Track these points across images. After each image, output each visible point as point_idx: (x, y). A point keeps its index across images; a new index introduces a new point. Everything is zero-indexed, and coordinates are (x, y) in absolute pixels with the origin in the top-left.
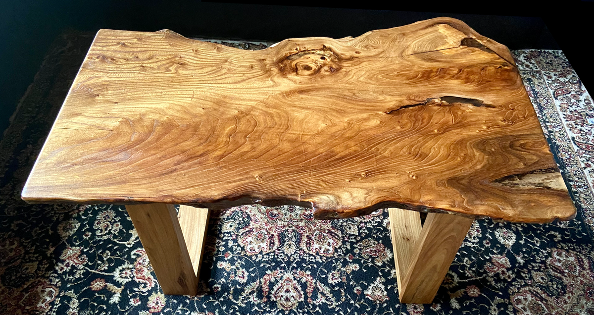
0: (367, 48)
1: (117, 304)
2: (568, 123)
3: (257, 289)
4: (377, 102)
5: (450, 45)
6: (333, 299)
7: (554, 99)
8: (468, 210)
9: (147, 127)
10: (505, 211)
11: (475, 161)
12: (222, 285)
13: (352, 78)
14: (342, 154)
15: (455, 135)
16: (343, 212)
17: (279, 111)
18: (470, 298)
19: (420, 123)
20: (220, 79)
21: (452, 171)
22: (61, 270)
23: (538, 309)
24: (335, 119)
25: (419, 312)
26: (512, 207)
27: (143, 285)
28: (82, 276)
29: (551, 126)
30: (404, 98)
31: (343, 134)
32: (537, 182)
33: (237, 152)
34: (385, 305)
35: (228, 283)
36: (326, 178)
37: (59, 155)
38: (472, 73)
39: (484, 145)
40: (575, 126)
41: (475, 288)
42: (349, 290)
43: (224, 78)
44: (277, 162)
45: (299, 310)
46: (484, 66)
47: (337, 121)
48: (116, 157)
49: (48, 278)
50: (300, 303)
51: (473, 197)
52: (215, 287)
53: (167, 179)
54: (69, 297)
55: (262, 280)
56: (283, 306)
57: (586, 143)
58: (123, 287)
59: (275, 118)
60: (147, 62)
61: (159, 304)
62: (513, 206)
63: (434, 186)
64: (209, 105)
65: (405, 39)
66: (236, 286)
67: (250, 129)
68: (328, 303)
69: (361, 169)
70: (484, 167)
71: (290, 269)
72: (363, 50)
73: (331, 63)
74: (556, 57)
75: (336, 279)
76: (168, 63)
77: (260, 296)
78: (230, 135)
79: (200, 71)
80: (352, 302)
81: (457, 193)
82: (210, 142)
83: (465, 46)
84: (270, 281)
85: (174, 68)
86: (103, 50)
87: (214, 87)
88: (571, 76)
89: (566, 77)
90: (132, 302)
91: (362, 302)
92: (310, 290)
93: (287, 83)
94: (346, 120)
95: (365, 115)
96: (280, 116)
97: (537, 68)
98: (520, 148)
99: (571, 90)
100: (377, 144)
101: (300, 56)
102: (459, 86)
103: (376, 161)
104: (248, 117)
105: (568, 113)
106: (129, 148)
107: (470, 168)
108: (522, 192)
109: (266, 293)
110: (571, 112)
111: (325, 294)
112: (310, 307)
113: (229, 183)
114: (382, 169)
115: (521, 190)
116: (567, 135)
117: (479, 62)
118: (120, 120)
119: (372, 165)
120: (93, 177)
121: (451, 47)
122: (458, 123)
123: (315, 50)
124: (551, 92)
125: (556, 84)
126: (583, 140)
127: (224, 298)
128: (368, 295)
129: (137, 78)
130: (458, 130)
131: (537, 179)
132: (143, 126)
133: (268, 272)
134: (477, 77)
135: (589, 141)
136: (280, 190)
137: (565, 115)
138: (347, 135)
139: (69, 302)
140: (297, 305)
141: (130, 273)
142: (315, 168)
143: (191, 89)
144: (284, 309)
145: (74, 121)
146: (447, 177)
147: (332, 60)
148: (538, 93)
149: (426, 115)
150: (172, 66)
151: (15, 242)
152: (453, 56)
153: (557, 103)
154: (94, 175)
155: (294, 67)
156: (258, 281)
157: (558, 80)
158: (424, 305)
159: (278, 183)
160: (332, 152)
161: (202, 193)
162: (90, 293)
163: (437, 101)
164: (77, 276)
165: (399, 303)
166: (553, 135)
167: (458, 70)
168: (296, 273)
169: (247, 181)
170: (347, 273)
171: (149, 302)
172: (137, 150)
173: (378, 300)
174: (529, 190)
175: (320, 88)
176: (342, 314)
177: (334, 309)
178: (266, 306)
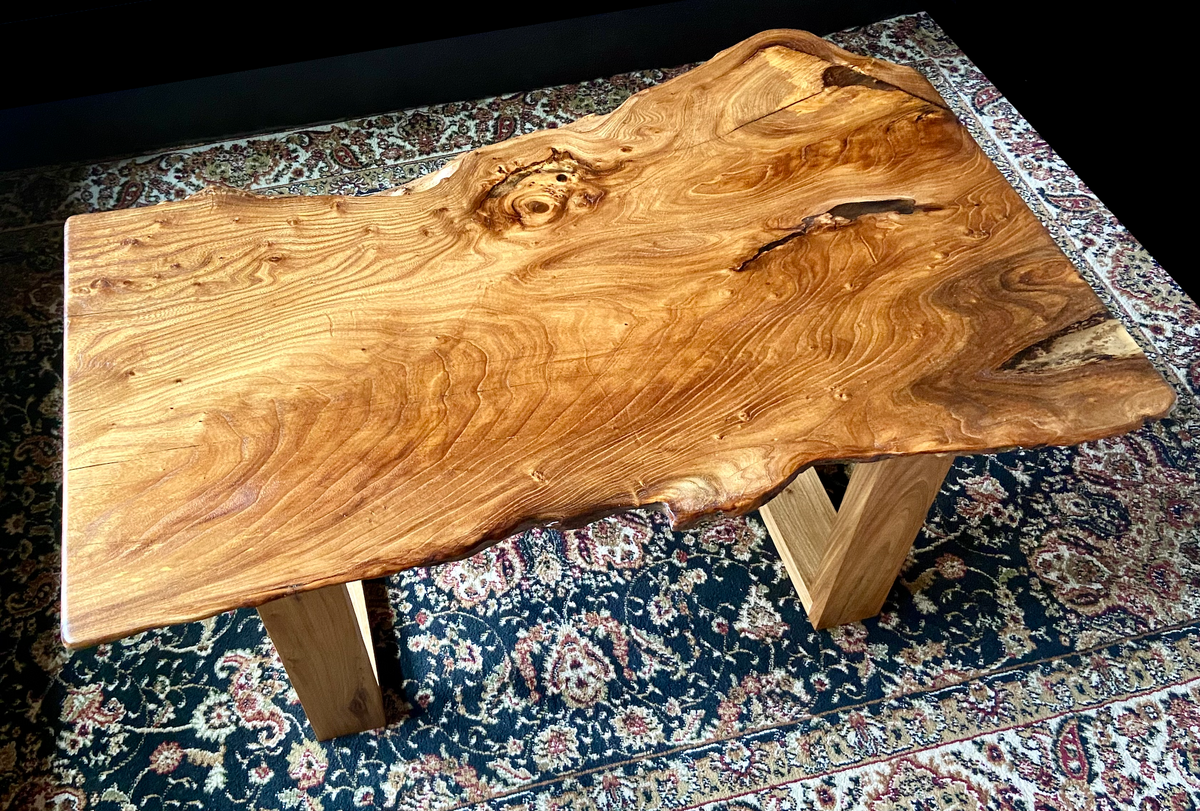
0: (642, 135)
1: (224, 790)
2: (1021, 159)
3: (510, 677)
4: (705, 250)
5: (804, 91)
6: (676, 658)
7: (977, 115)
8: (976, 442)
9: (264, 418)
10: (1045, 427)
11: (948, 335)
12: (434, 689)
13: (637, 208)
14: (683, 381)
15: (888, 287)
16: (734, 508)
17: (518, 318)
18: (951, 583)
19: (810, 275)
20: (371, 275)
21: (911, 367)
22: (73, 746)
23: (1090, 572)
24: (637, 306)
25: (859, 640)
26: (1055, 415)
27: (265, 733)
28: (125, 749)
30: (756, 230)
31: (668, 338)
32: (1080, 350)
33: (470, 430)
34: (786, 642)
35: (446, 680)
36: (671, 442)
37: (107, 529)
38: (870, 143)
39: (952, 295)
40: (1037, 163)
42: (702, 628)
43: (378, 271)
44: (560, 430)
45: (614, 701)
46: (887, 121)
47: (642, 310)
48: (229, 504)
50: (611, 685)
51: (973, 411)
52: (421, 697)
53: (355, 525)
55: (513, 654)
56: (579, 701)
57: (1069, 195)
58: (222, 749)
59: (518, 336)
60: (202, 272)
61: (315, 766)
62: (1056, 413)
63: (890, 407)
64: (371, 338)
65: (709, 97)
66: (464, 684)
67: (477, 373)
68: (669, 669)
69: (731, 405)
70: (969, 342)
71: (565, 615)
72: (638, 142)
73: (582, 186)
75: (667, 612)
76: (248, 265)
77: (522, 691)
78: (442, 396)
79: (323, 266)
80: (716, 654)
81: (939, 411)
82: (408, 420)
83: (835, 87)
84: (531, 652)
85: (266, 272)
86: (96, 266)
87: (365, 295)
90: (254, 777)
91: (736, 648)
92: (620, 650)
93: (511, 250)
94: (661, 304)
95: (694, 286)
96: (525, 329)
97: (922, 56)
98: (1022, 286)
100: (744, 343)
101: (514, 184)
102: (856, 177)
103: (756, 379)
104: (461, 346)
105: (1015, 138)
106: (245, 476)
107: (945, 350)
108: (1062, 378)
109: (532, 682)
110: (1020, 135)
111: (656, 652)
112: (633, 689)
113: (482, 501)
114: (774, 394)
115: (1058, 375)
116: (1027, 186)
118: (202, 416)
119: (753, 390)
120: (200, 560)
121: (808, 95)
122: (883, 260)
123: (538, 163)
124: (967, 100)
125: (971, 82)
126: (1062, 191)
127: (448, 715)
128: (743, 630)
129: (199, 314)
130: (890, 275)
131: (1077, 344)
132: (253, 420)
133: (522, 633)
134: (883, 149)
135: (1074, 188)
136: (592, 491)
137: (1009, 144)
138: (677, 337)
140: (606, 690)
141: (229, 713)
142: (640, 426)
143: (321, 312)
144: (582, 706)
145: (106, 445)
146: (907, 380)
147: (581, 179)
149: (815, 256)
150: (259, 268)
152: (818, 115)
153: (986, 121)
154: (200, 555)
155: (511, 211)
156: (507, 658)
158: (864, 622)
159: (580, 477)
160: (661, 381)
161: (437, 538)
163: (825, 220)
164: (114, 751)
165: (812, 631)
167: (839, 143)
168: (580, 620)
169: (516, 489)
170: (685, 595)
171: (291, 767)
172: (265, 477)
173: (767, 635)
174: (1073, 372)
175: (580, 247)
176: (705, 685)
177: (684, 679)
178: (541, 709)
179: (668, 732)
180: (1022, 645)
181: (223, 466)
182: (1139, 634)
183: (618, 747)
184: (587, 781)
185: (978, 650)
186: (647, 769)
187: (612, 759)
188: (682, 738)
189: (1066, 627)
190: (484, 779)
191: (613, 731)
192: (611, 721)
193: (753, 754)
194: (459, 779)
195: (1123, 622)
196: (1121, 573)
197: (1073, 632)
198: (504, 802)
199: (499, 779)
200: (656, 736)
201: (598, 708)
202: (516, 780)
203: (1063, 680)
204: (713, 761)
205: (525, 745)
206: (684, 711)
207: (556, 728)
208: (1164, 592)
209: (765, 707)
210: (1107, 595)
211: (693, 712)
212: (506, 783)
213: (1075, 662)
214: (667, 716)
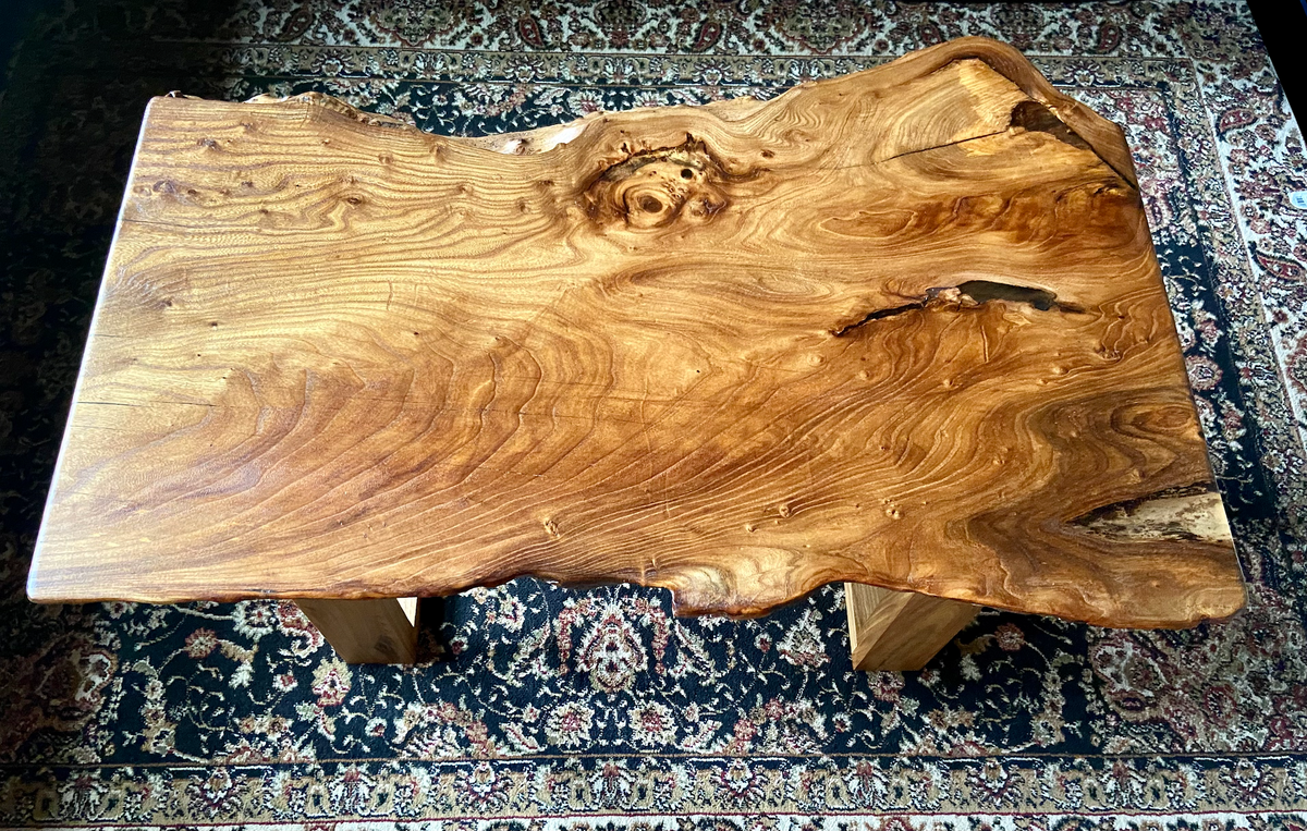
0: (790, 140)
1: (247, 689)
2: (1245, 203)
3: (545, 645)
4: (811, 302)
5: (986, 126)
6: (711, 664)
7: (1217, 139)
8: (1014, 601)
9: (291, 390)
10: (1093, 603)
11: (1031, 468)
12: (470, 638)
13: (755, 232)
14: (735, 454)
15: (988, 396)
16: (739, 613)
17: (588, 336)
18: (1003, 654)
19: (912, 360)
20: (450, 245)
21: (979, 496)
22: (117, 611)
23: (1146, 677)
24: (717, 352)
25: (893, 689)
26: (1109, 592)
27: (299, 642)
28: (165, 625)
29: (1204, 213)
30: (874, 290)
31: (736, 398)
32: (1166, 520)
33: (499, 457)
34: (822, 675)
35: (484, 632)
36: (699, 522)
37: (98, 479)
38: (1034, 210)
39: (1053, 421)
40: (1259, 212)
41: (1014, 631)
42: (745, 642)
43: (458, 243)
44: (591, 479)
45: (638, 692)
46: (1063, 187)
47: (721, 359)
48: (229, 481)
49: (90, 630)
50: (640, 675)
51: (1025, 567)
52: (456, 643)
53: (348, 537)
54: (142, 674)
55: (555, 622)
56: (605, 684)
57: (1281, 258)
58: (255, 648)
59: (582, 357)
60: (274, 197)
61: (338, 687)
62: (1112, 589)
63: (940, 539)
64: (428, 321)
65: (880, 107)
66: (500, 640)
67: (526, 391)
68: (700, 673)
69: (776, 496)
70: (1050, 483)
71: (616, 595)
72: (780, 147)
73: (706, 189)
74: (1229, 20)
76: (324, 201)
77: (553, 662)
78: (482, 409)
79: (401, 221)
80: (751, 669)
81: (989, 556)
82: (438, 429)
83: (1021, 129)
84: (572, 624)
85: (340, 214)
86: (165, 165)
87: (437, 268)
88: (1261, 74)
89: (1248, 76)
90: (278, 683)
91: (772, 669)
92: (660, 642)
93: (607, 251)
94: (743, 355)
95: (785, 342)
96: (591, 350)
97: (1182, 53)
98: (1133, 429)
99: (1258, 112)
100: (815, 424)
101: (634, 168)
102: (1003, 251)
103: (812, 471)
104: (520, 355)
105: (1247, 176)
106: (254, 453)
107: (1022, 486)
108: (1133, 550)
109: (565, 654)
110: (1254, 173)
111: (693, 653)
112: (660, 684)
113: (486, 542)
114: (821, 494)
115: (1130, 545)
116: (1240, 236)
117: (1053, 178)
118: (228, 373)
119: (804, 483)
120: (180, 538)
121: (989, 131)
122: (996, 360)
123: (667, 149)
124: (1212, 118)
125: (1224, 98)
126: (1275, 251)
127: (477, 667)
128: (784, 652)
129: (256, 249)
130: (996, 380)
131: (1164, 513)
132: (280, 389)
133: (569, 603)
134: (1044, 223)
135: (1289, 251)
136: (600, 559)
137: (1238, 182)
138: (746, 400)
139: (142, 687)
140: (634, 679)
141: (269, 614)
142: (674, 496)
143: (384, 278)
144: (607, 690)
145: (121, 381)
146: (968, 512)
147: (708, 181)
148: (1181, 122)
149: (925, 337)
150: (334, 207)
151: (8, 545)
152: (991, 160)
153: (1224, 149)
154: (184, 532)
155: (619, 201)
156: (548, 625)
157: (1230, 85)
158: (904, 673)
159: (594, 539)
160: (713, 449)
161: (427, 573)
162: (185, 664)
163: (951, 295)
164: (154, 624)
165: (851, 670)
166: (1207, 238)
167: (1000, 201)
168: (629, 604)
169: (524, 536)
171: (315, 682)
172: (273, 459)
173: (806, 663)
174: (1147, 546)
175: (680, 265)
176: (731, 698)
177: (712, 686)
178: (566, 684)
179: (681, 735)
180: (1051, 735)
181: (235, 435)
182: (1172, 752)
183: (629, 738)
184: (589, 765)
185: (1007, 729)
186: (650, 767)
187: (619, 749)
188: (692, 744)
189: (1101, 727)
190: (493, 738)
191: (628, 722)
192: (630, 712)
193: (754, 778)
194: (470, 732)
195: (1160, 736)
196: (1177, 686)
197: (1107, 734)
198: (506, 766)
199: (506, 743)
200: (667, 736)
201: (621, 695)
202: (523, 747)
203: (1079, 780)
204: (714, 774)
205: (541, 715)
206: (702, 719)
207: (575, 705)
208: (1214, 715)
209: (781, 734)
210: (1154, 706)
211: (710, 722)
212: (512, 748)
213: (1098, 765)
214: (685, 720)
